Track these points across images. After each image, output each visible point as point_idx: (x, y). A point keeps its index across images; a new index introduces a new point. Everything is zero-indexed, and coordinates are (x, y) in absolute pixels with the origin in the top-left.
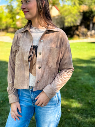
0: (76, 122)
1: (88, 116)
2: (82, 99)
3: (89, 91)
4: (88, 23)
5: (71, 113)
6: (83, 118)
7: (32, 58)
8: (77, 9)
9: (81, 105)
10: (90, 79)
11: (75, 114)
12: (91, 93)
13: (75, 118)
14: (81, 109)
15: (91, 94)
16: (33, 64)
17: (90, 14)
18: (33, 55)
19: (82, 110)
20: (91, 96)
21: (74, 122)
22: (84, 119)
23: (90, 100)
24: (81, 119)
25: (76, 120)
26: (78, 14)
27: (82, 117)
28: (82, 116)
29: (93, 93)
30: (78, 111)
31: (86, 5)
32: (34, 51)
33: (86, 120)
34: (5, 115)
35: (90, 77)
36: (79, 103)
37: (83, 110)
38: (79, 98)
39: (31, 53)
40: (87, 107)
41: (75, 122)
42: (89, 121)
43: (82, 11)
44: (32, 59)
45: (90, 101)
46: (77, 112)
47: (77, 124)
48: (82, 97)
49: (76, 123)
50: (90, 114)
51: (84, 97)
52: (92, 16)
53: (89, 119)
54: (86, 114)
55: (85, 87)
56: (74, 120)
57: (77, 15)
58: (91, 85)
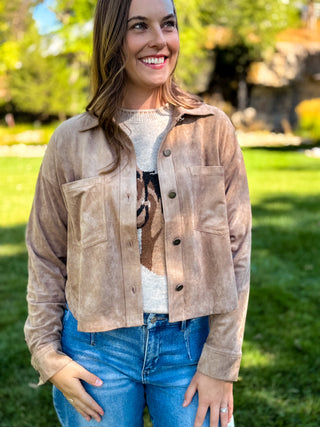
0: (273, 417)
1: (304, 391)
2: (270, 336)
3: (285, 309)
4: (233, 84)
5: (247, 388)
6: (288, 400)
7: (147, 213)
8: (196, 40)
9: (272, 356)
10: (277, 269)
11: (260, 390)
12: (291, 313)
13: (264, 404)
14: (277, 372)
15: (295, 319)
16: (153, 236)
17: (239, 56)
18: (149, 204)
19: (279, 375)
20: (295, 324)
21: (263, 418)
22: (294, 404)
23: (297, 337)
24: (285, 403)
25: (271, 409)
26: (201, 54)
27: (285, 399)
28: (285, 396)
29: (299, 315)
30: (269, 379)
31: (222, 25)
32: (151, 191)
33: (302, 405)
34: (22, 415)
35: (276, 261)
36: (264, 350)
37: (284, 373)
38: (259, 336)
39: (143, 198)
40: (292, 362)
41: (268, 417)
42: (313, 410)
43: (210, 45)
44: (147, 217)
45: (297, 342)
46: (264, 382)
47: (277, 422)
48: (268, 331)
49: (274, 420)
50: (307, 384)
51: (273, 331)
52: (242, 60)
53: (311, 402)
54: (295, 387)
55: (271, 297)
56: (264, 411)
57: (196, 58)
58: (288, 289)
